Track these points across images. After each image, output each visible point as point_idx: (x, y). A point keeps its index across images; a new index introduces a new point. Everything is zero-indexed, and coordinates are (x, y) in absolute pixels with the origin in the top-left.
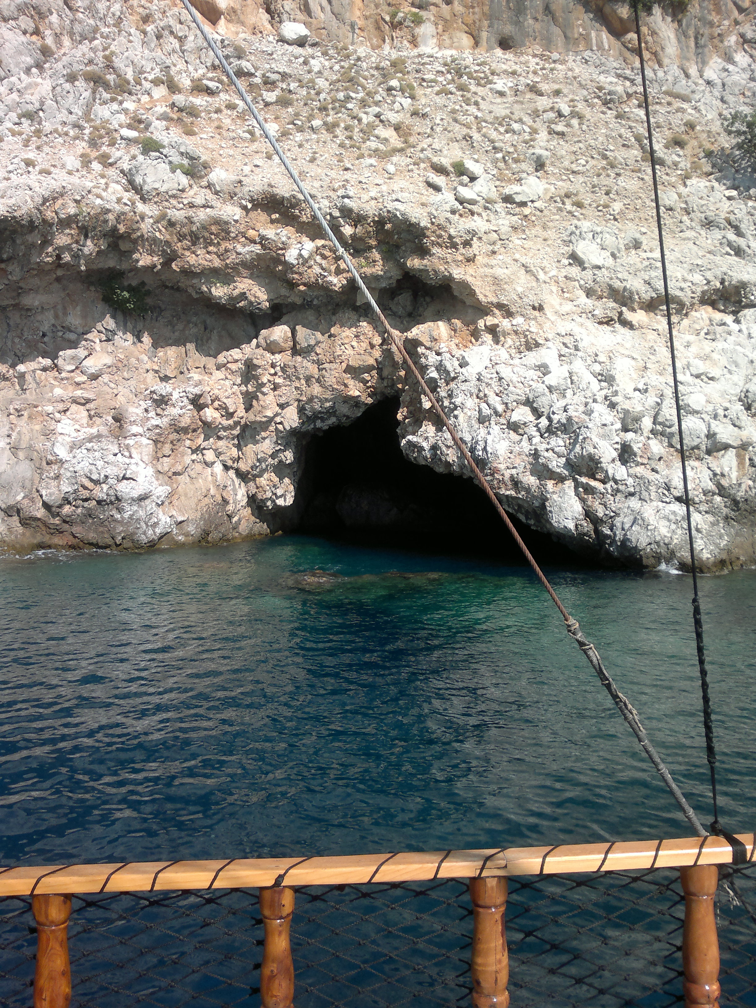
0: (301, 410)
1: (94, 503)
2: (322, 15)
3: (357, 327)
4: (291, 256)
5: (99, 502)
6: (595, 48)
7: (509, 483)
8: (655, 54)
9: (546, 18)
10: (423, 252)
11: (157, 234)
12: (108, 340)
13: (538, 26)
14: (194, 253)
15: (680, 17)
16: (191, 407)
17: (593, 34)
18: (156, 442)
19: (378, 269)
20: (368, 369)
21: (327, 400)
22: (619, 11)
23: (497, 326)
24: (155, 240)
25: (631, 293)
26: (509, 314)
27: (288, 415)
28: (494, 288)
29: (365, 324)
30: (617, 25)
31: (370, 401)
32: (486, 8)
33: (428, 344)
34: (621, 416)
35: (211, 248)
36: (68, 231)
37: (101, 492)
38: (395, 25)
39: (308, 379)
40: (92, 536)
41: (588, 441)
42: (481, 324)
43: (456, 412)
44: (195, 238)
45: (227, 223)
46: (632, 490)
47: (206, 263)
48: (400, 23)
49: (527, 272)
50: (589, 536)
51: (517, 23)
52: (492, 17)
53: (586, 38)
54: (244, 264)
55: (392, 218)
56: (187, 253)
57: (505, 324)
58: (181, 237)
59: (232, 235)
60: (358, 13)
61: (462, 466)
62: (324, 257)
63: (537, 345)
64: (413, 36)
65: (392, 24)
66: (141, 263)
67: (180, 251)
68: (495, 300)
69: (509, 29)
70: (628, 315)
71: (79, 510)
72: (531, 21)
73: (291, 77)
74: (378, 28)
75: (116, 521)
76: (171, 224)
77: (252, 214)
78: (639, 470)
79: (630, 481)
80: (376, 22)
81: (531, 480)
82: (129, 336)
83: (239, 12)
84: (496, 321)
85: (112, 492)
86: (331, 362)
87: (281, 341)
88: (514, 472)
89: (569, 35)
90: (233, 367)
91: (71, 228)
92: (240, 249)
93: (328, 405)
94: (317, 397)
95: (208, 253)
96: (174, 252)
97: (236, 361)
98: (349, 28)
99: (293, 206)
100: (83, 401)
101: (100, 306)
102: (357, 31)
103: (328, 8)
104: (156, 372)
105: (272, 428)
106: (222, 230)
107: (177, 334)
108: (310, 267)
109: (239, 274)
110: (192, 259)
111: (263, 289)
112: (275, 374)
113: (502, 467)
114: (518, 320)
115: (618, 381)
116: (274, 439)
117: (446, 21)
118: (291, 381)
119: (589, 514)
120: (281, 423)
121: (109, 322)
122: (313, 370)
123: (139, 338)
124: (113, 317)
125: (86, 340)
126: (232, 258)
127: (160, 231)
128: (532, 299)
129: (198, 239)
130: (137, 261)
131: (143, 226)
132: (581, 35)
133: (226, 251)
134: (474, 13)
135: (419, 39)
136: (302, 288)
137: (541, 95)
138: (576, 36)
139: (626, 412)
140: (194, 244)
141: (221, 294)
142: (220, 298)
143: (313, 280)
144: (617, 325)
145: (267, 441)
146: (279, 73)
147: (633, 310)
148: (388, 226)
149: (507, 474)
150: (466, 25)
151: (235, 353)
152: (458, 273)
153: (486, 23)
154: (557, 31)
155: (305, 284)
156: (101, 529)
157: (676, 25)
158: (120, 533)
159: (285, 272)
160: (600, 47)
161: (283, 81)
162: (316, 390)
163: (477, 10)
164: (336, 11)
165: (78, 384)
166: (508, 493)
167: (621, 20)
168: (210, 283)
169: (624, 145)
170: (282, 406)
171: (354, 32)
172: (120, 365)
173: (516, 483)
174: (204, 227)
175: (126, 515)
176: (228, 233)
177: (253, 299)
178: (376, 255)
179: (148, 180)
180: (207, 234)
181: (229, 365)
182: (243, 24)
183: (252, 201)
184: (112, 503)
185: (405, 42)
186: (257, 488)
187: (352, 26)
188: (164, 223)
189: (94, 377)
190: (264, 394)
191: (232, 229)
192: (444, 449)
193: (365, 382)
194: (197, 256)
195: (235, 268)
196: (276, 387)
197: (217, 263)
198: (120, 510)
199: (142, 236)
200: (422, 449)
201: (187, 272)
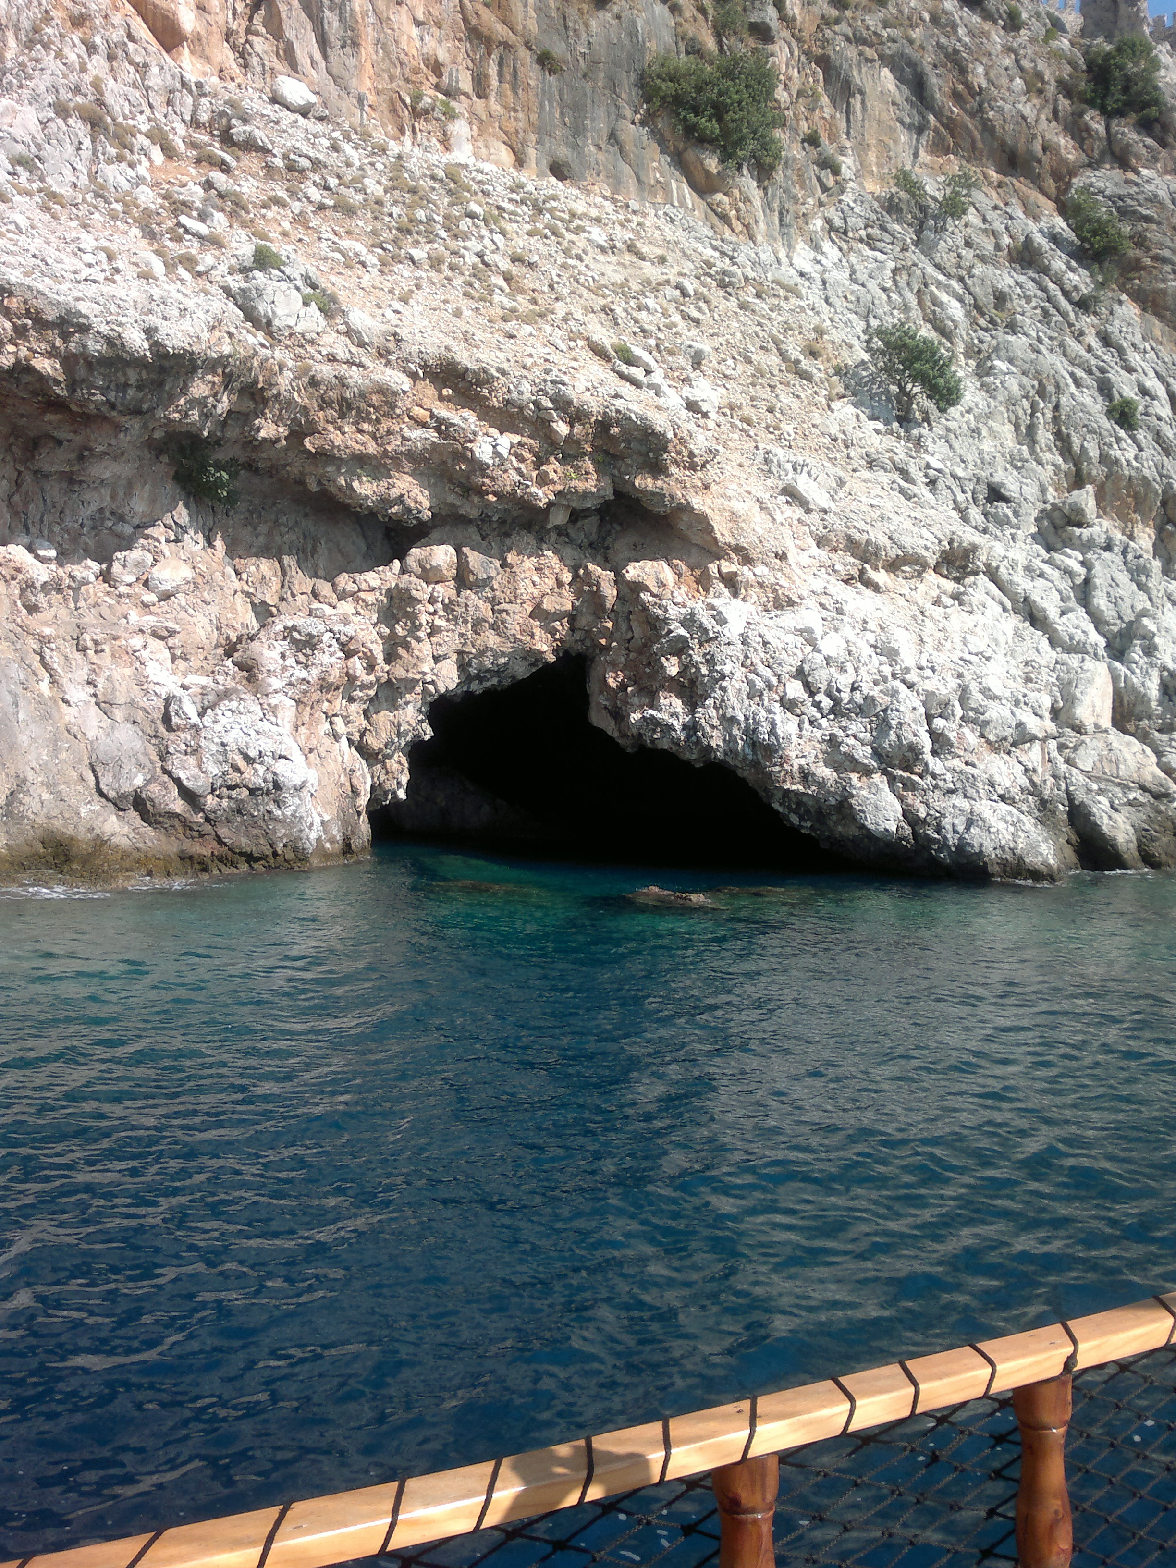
0: (463, 667)
1: (246, 792)
2: (313, 72)
3: (539, 556)
4: (483, 451)
5: (253, 792)
6: (676, 204)
7: (797, 775)
8: (747, 226)
9: (611, 149)
10: (658, 469)
11: (296, 395)
12: (177, 541)
13: (601, 157)
14: (339, 429)
16: (341, 654)
17: (674, 185)
18: (298, 702)
19: (590, 484)
20: (558, 616)
21: (503, 654)
22: (707, 162)
23: (735, 574)
24: (290, 402)
25: (877, 547)
27: (444, 672)
28: (730, 525)
29: (550, 553)
30: (700, 178)
32: (534, 117)
33: (655, 590)
34: (923, 698)
35: (365, 426)
37: (255, 776)
38: (418, 113)
39: (477, 624)
40: (244, 843)
41: (905, 727)
42: (713, 568)
44: (345, 407)
45: (395, 393)
47: (358, 447)
48: (426, 112)
50: (908, 842)
51: (575, 147)
52: (542, 131)
53: (666, 189)
54: (410, 455)
55: (623, 419)
56: (330, 428)
57: (746, 573)
58: (324, 403)
59: (398, 411)
60: (368, 83)
61: (731, 751)
62: (522, 459)
64: (445, 134)
65: (414, 109)
66: (263, 434)
67: (322, 424)
68: (733, 542)
69: (563, 152)
70: (872, 574)
71: (225, 803)
72: (592, 148)
73: (326, 167)
74: (394, 111)
75: (276, 819)
76: (314, 383)
77: (420, 385)
78: (957, 763)
79: (949, 776)
80: (391, 99)
81: (825, 772)
82: (200, 537)
83: (204, 41)
84: (734, 568)
85: (270, 777)
86: (511, 602)
87: (444, 567)
88: (803, 761)
89: (643, 178)
90: (370, 598)
92: (407, 433)
93: (503, 660)
94: (492, 650)
95: (360, 431)
96: (311, 423)
97: (372, 590)
98: (355, 101)
99: (480, 383)
100: (166, 634)
101: (170, 487)
102: (366, 108)
103: (322, 64)
104: (248, 594)
105: (419, 689)
106: (386, 402)
108: (506, 471)
109: (399, 467)
110: (337, 439)
111: (427, 493)
112: (435, 613)
113: (793, 754)
114: (760, 569)
115: (902, 656)
116: (419, 705)
117: (481, 121)
118: (457, 624)
119: (908, 815)
120: (433, 682)
121: (182, 514)
122: (485, 611)
123: (210, 543)
124: (187, 506)
125: (147, 537)
126: (394, 445)
127: (299, 392)
128: (771, 544)
129: (350, 408)
130: (259, 429)
131: (280, 380)
132: (658, 182)
133: (389, 432)
134: (516, 119)
135: (452, 141)
136: (492, 498)
138: (652, 182)
139: (930, 695)
140: (342, 416)
141: (369, 492)
142: (367, 497)
143: (509, 488)
145: (410, 707)
146: (309, 158)
147: (876, 569)
148: (615, 430)
149: (796, 763)
150: (506, 133)
151: (371, 578)
152: (698, 502)
153: (533, 137)
154: (627, 169)
155: (495, 494)
156: (255, 832)
157: (761, 192)
158: (281, 838)
159: (470, 473)
160: (682, 203)
161: (314, 171)
162: (492, 639)
163: (520, 115)
164: (335, 71)
165: (145, 605)
166: (794, 787)
167: (708, 173)
168: (352, 473)
170: (437, 659)
171: (362, 110)
172: (200, 580)
173: (806, 776)
174: (362, 395)
175: (288, 812)
176: (393, 407)
177: (412, 505)
178: (588, 464)
179: (279, 312)
180: (363, 405)
181: (361, 594)
182: (208, 60)
183: (425, 366)
184: (268, 793)
185: (434, 140)
187: (360, 100)
188: (306, 380)
189: (166, 597)
190: (419, 640)
191: (400, 404)
192: (708, 729)
193: (553, 632)
194: (343, 434)
195: (396, 459)
196: (434, 631)
197: (372, 448)
198: (278, 803)
199: (279, 394)
200: (671, 727)
201: (323, 456)
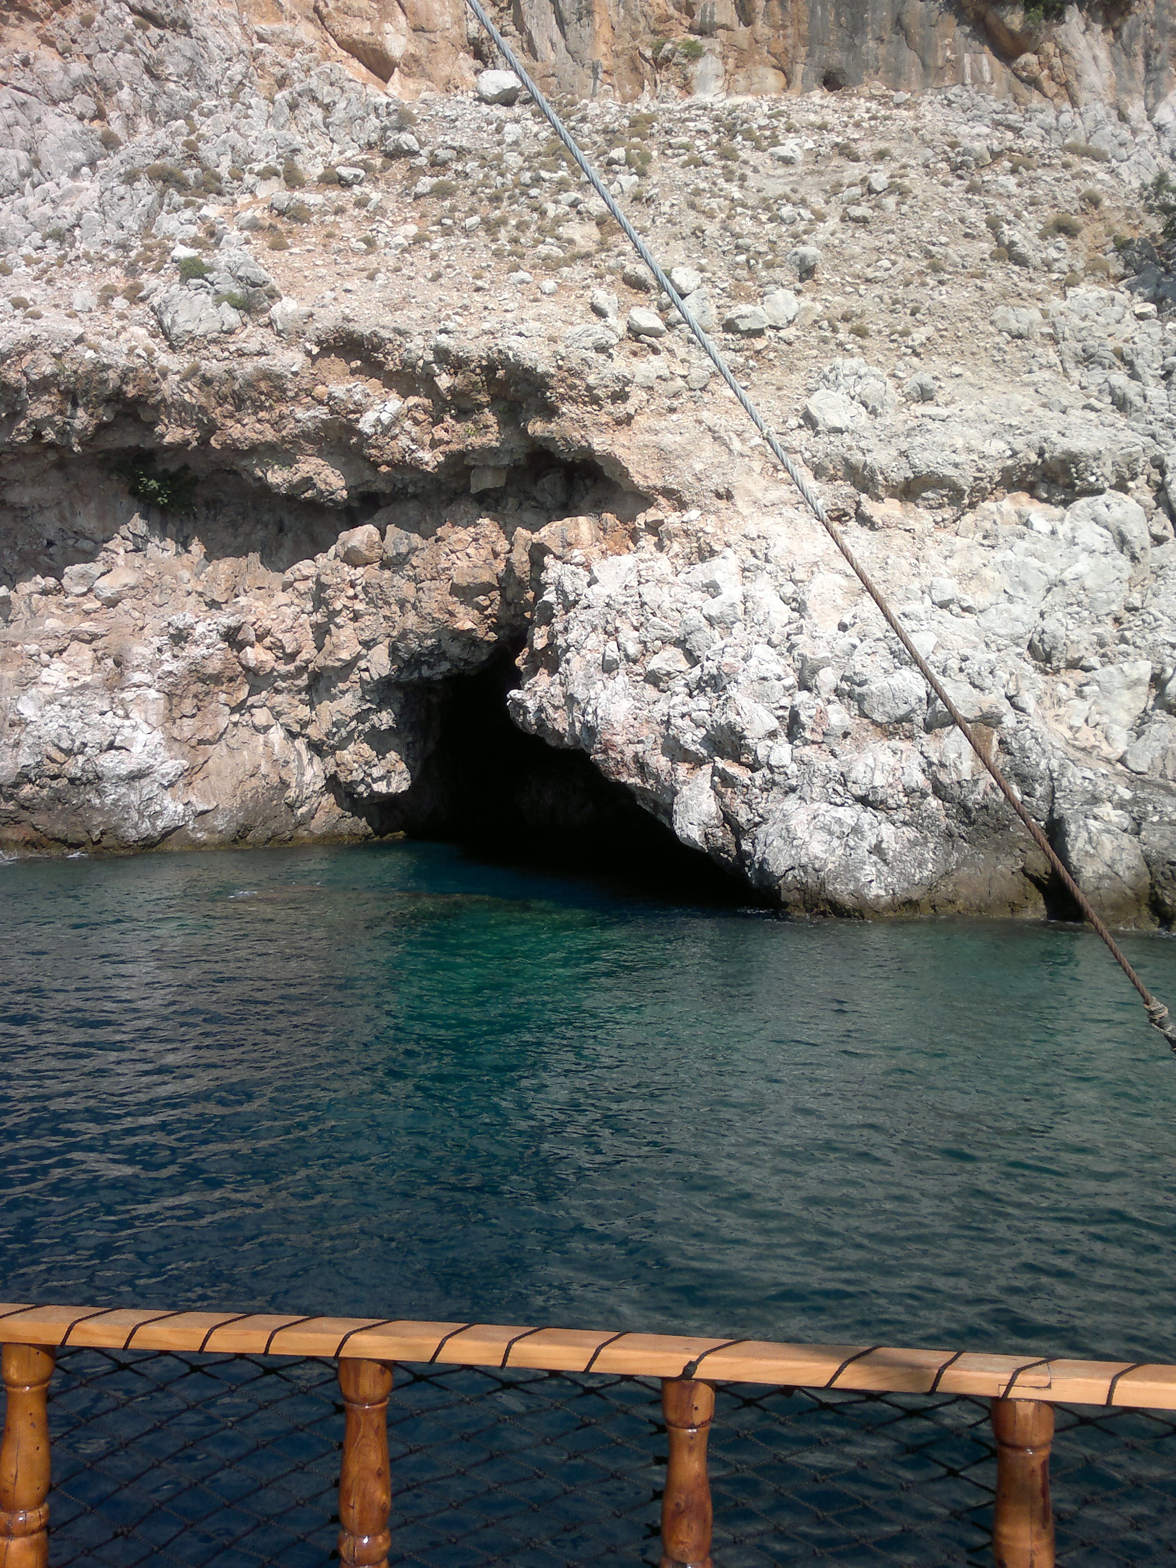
0: (393, 651)
1: (65, 781)
2: (552, 56)
3: (476, 525)
4: (366, 424)
5: (72, 781)
6: (968, 81)
7: (632, 766)
8: (1066, 85)
9: (895, 38)
10: (550, 412)
11: (187, 397)
12: (137, 550)
13: (882, 50)
14: (239, 421)
15: (1116, 24)
16: (222, 645)
17: (967, 59)
18: (170, 695)
19: (492, 438)
20: (485, 589)
21: (426, 636)
22: (1008, 19)
23: (661, 522)
24: (184, 406)
25: (873, 471)
26: (682, 506)
27: (375, 659)
28: (660, 464)
29: (486, 521)
30: (1005, 40)
31: (492, 636)
32: (804, 28)
33: (558, 551)
34: (798, 665)
35: (262, 414)
36: (46, 398)
37: (74, 767)
38: (661, 63)
39: (402, 604)
40: (59, 829)
41: (731, 703)
42: (641, 520)
43: (569, 655)
44: (239, 401)
45: (280, 377)
46: (794, 782)
47: (255, 436)
48: (667, 60)
49: (715, 439)
50: (727, 852)
51: (851, 48)
52: (811, 41)
53: (956, 66)
54: (305, 435)
55: (505, 362)
56: (229, 422)
57: (673, 519)
58: (222, 400)
59: (290, 394)
60: (603, 48)
61: (573, 736)
62: (416, 422)
63: (713, 553)
64: (685, 78)
65: (655, 60)
66: (168, 439)
67: (219, 421)
68: (659, 483)
69: (837, 58)
70: (870, 507)
71: (45, 792)
72: (872, 44)
73: (470, 152)
74: (635, 69)
75: (93, 807)
76: (207, 381)
77: (323, 363)
78: (808, 752)
79: (792, 769)
80: (632, 60)
81: (660, 762)
82: (170, 544)
83: (423, 60)
84: (660, 516)
85: (88, 767)
86: (433, 579)
87: (363, 548)
88: (640, 748)
89: (929, 61)
90: (301, 586)
91: (50, 394)
92: (300, 413)
93: (429, 642)
94: (412, 631)
95: (259, 421)
96: (212, 421)
97: (306, 578)
98: (589, 72)
99: (376, 348)
100: (88, 637)
101: (126, 502)
102: (601, 76)
103: (561, 43)
104: (201, 594)
105: (353, 677)
106: (276, 387)
107: (240, 539)
108: (394, 438)
109: (302, 451)
110: (235, 431)
111: (338, 472)
112: (356, 597)
113: (619, 740)
114: (693, 514)
115: (810, 611)
116: (359, 693)
117: (741, 51)
118: (376, 606)
119: (728, 819)
120: (367, 670)
121: (139, 525)
122: (408, 590)
123: (185, 545)
124: (144, 517)
125: (106, 550)
126: (290, 429)
127: (190, 392)
128: (716, 481)
129: (243, 401)
130: (163, 436)
131: (164, 386)
132: (948, 61)
133: (282, 417)
134: (785, 37)
135: (694, 82)
136: (384, 469)
137: (857, 159)
138: (940, 63)
139: (803, 659)
140: (238, 409)
141: (279, 480)
142: (278, 486)
143: (398, 456)
144: (853, 523)
145: (349, 696)
146: (454, 148)
147: (879, 499)
148: (500, 373)
149: (630, 750)
150: (774, 55)
151: (305, 567)
152: (599, 443)
153: (803, 51)
154: (910, 56)
155: (388, 464)
156: (74, 819)
157: (1110, 36)
158: (97, 826)
159: (359, 446)
160: (977, 79)
161: (458, 160)
162: (411, 620)
163: (790, 31)
164: (572, 49)
165: (87, 613)
166: (632, 781)
167: (1011, 33)
168: (262, 464)
169: (966, 235)
170: (368, 645)
171: (596, 78)
172: (149, 585)
173: (642, 767)
174: (250, 384)
175: (108, 800)
176: (284, 391)
177: (323, 487)
178: (489, 417)
179: (180, 320)
180: (255, 395)
181: (296, 584)
182: (430, 78)
183: (319, 343)
184: (89, 782)
185: (673, 88)
186: (338, 765)
187: (594, 69)
188: (196, 380)
189: (112, 603)
190: (339, 627)
191: (289, 386)
192: (550, 710)
193: (481, 609)
194: (244, 426)
195: (294, 440)
196: (356, 617)
197: (270, 435)
198: (100, 793)
199: (164, 400)
200: (526, 711)
201: (232, 449)
